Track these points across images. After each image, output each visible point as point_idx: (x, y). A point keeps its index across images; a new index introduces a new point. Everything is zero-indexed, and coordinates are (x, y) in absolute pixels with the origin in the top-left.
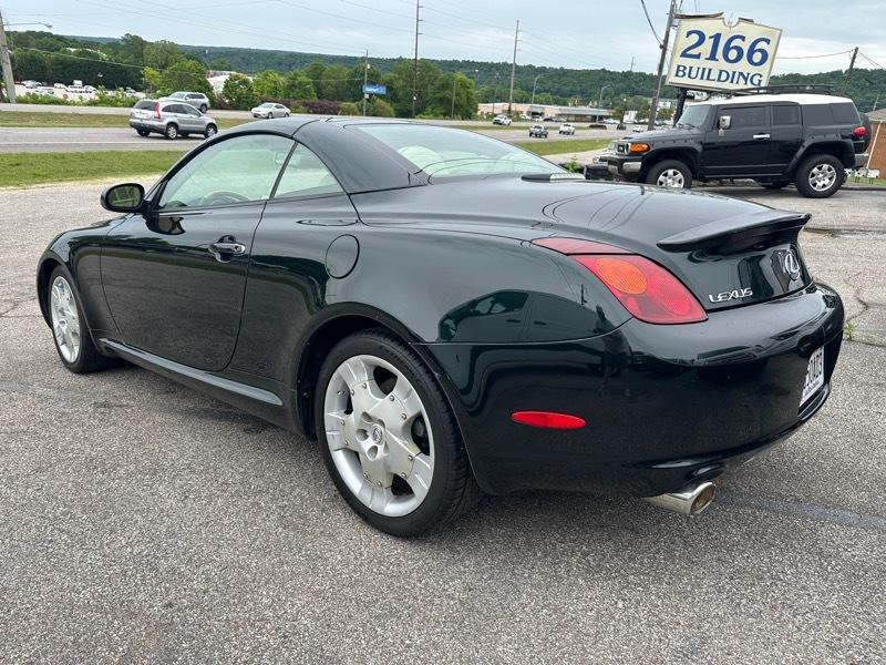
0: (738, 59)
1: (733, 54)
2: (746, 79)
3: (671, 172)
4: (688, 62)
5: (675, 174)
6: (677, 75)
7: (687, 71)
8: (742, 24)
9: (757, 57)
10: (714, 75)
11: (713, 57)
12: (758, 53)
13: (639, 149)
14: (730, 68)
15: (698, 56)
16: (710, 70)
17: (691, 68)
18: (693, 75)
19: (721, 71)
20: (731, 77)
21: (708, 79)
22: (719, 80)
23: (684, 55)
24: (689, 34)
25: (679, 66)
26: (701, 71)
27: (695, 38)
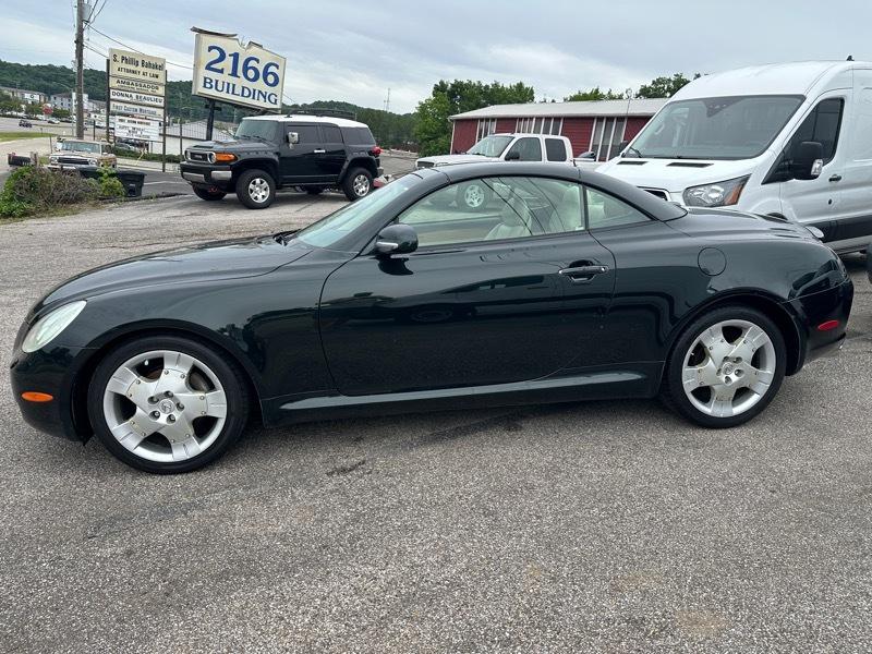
0: (255, 79)
1: (251, 74)
2: (265, 97)
3: (258, 181)
4: (214, 76)
5: (262, 183)
6: (205, 86)
7: (214, 84)
8: (254, 48)
9: (271, 79)
10: (238, 90)
11: (234, 73)
12: (271, 75)
13: (227, 159)
14: (251, 85)
15: (221, 71)
16: (234, 85)
17: (217, 81)
18: (220, 88)
19: (243, 88)
20: (252, 94)
21: (233, 93)
22: (243, 95)
23: (208, 67)
24: (210, 49)
25: (205, 78)
26: (226, 85)
27: (216, 54)
